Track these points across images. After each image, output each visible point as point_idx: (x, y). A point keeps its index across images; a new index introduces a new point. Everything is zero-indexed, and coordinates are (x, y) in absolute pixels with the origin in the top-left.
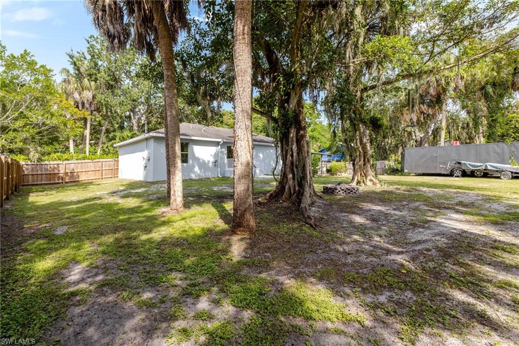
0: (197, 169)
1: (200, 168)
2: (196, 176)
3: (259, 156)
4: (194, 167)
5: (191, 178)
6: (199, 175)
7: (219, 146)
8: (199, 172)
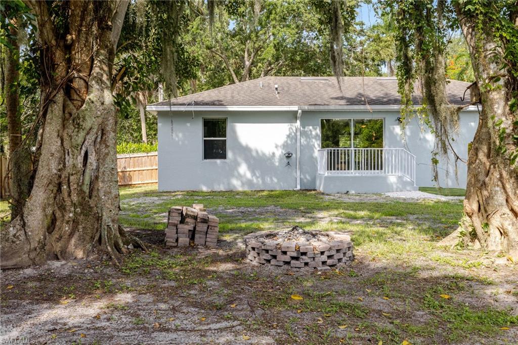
0: (243, 169)
1: (252, 168)
2: (243, 184)
3: (425, 140)
4: (238, 164)
5: (232, 188)
6: (250, 182)
7: (298, 121)
8: (249, 175)
